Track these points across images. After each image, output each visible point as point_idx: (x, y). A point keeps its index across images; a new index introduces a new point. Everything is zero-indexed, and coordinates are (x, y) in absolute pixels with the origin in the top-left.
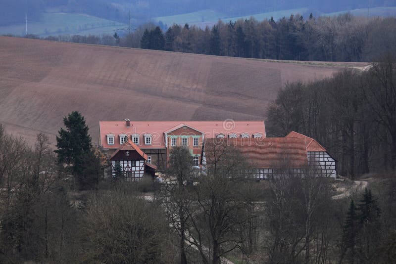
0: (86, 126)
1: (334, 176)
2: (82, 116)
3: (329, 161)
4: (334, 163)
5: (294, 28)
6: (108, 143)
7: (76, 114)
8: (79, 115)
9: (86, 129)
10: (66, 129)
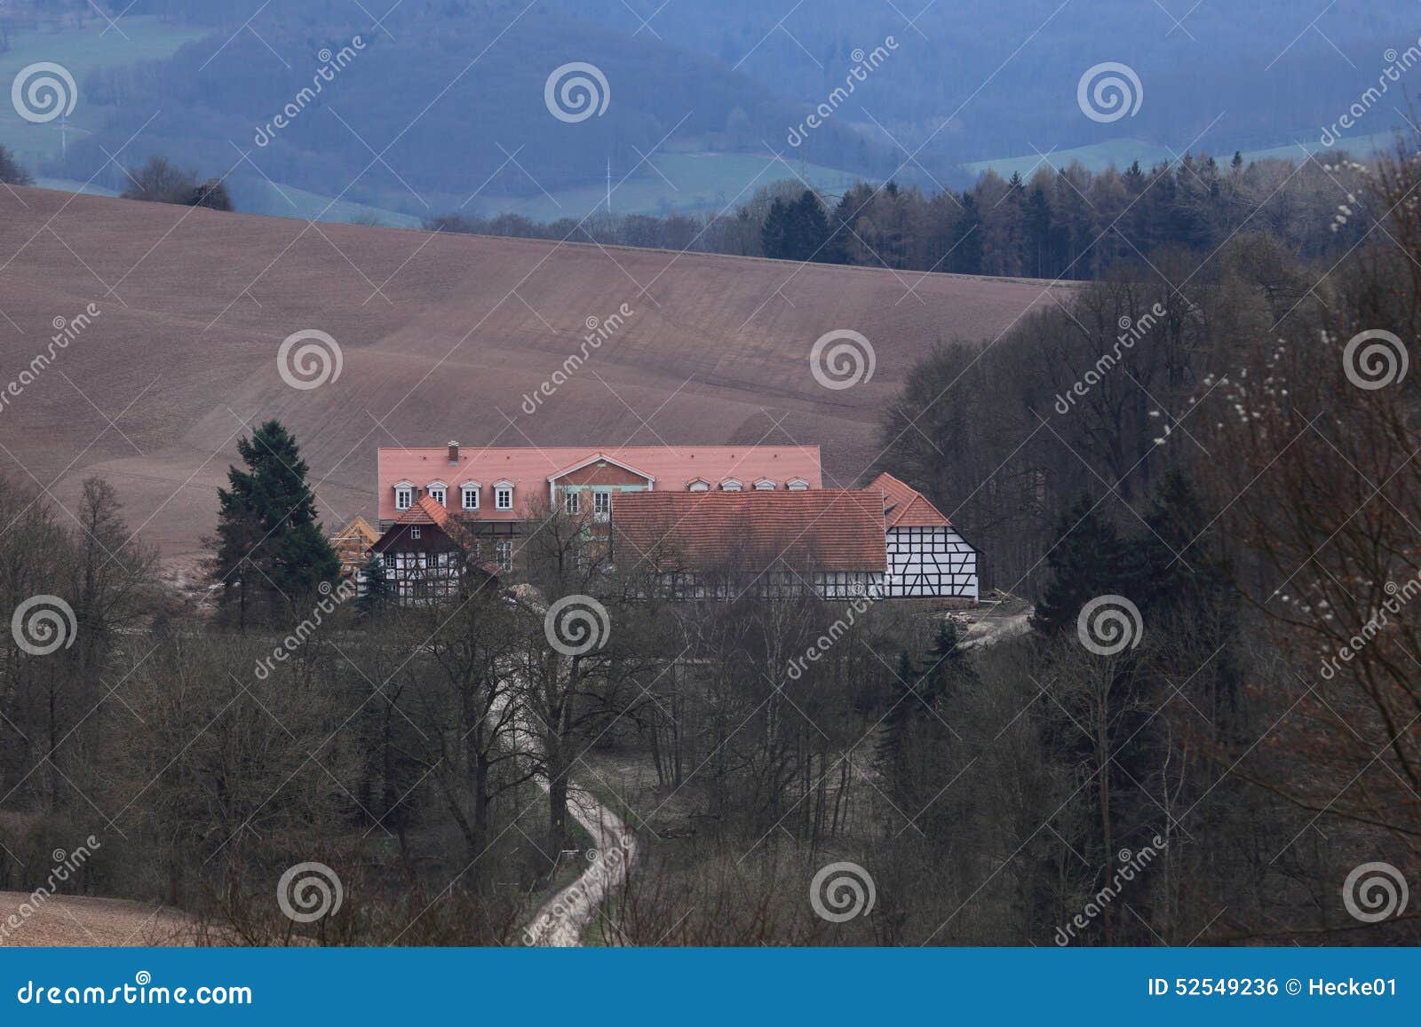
0: (300, 460)
1: (973, 591)
2: (290, 434)
3: (959, 552)
4: (972, 558)
5: (1189, 192)
6: (398, 506)
7: (273, 429)
8: (282, 431)
9: (301, 469)
10: (245, 469)
